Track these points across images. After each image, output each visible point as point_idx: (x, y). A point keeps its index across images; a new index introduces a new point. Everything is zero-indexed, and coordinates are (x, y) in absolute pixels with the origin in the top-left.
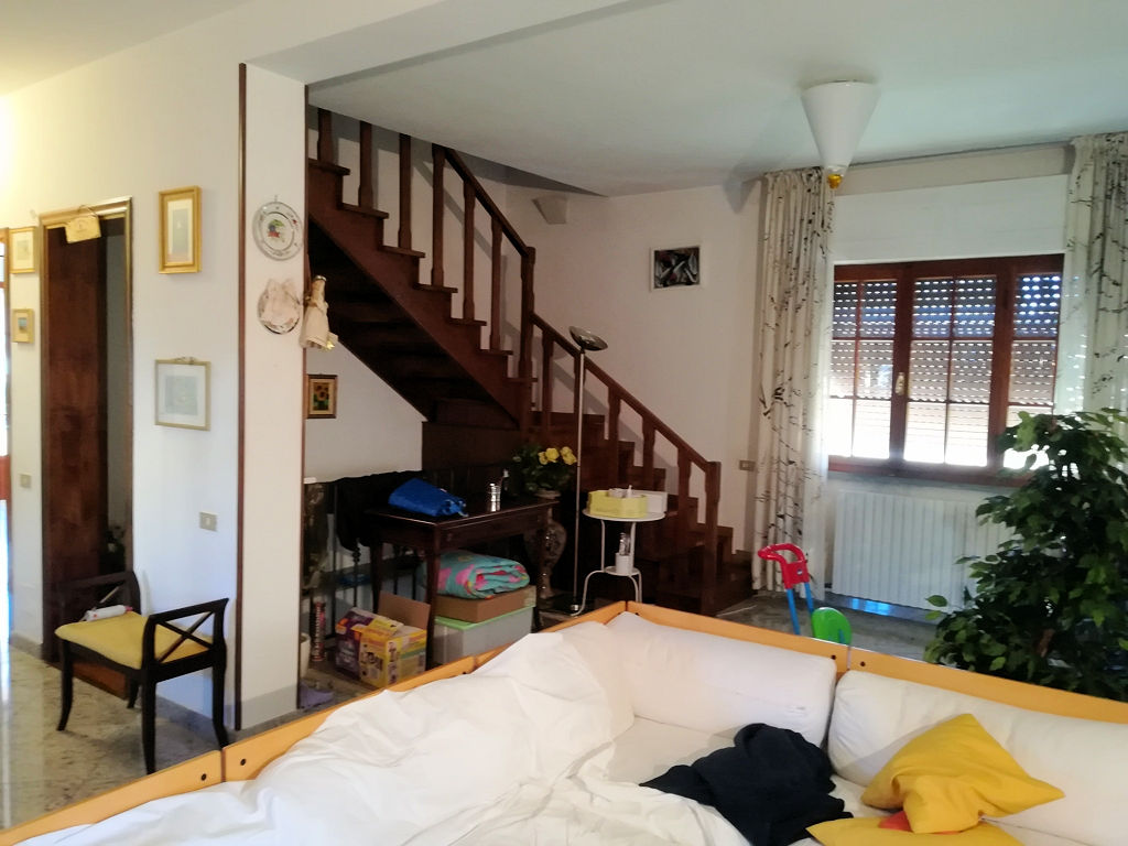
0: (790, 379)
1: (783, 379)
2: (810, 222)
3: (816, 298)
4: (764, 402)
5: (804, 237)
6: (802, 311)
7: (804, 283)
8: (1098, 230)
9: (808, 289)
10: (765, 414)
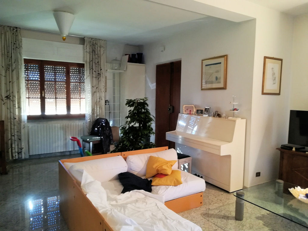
0: (12, 92)
1: (10, 92)
2: (14, 44)
3: (19, 68)
4: (3, 100)
5: (13, 48)
6: (14, 72)
7: (14, 63)
8: (91, 60)
9: (16, 64)
10: (4, 104)
